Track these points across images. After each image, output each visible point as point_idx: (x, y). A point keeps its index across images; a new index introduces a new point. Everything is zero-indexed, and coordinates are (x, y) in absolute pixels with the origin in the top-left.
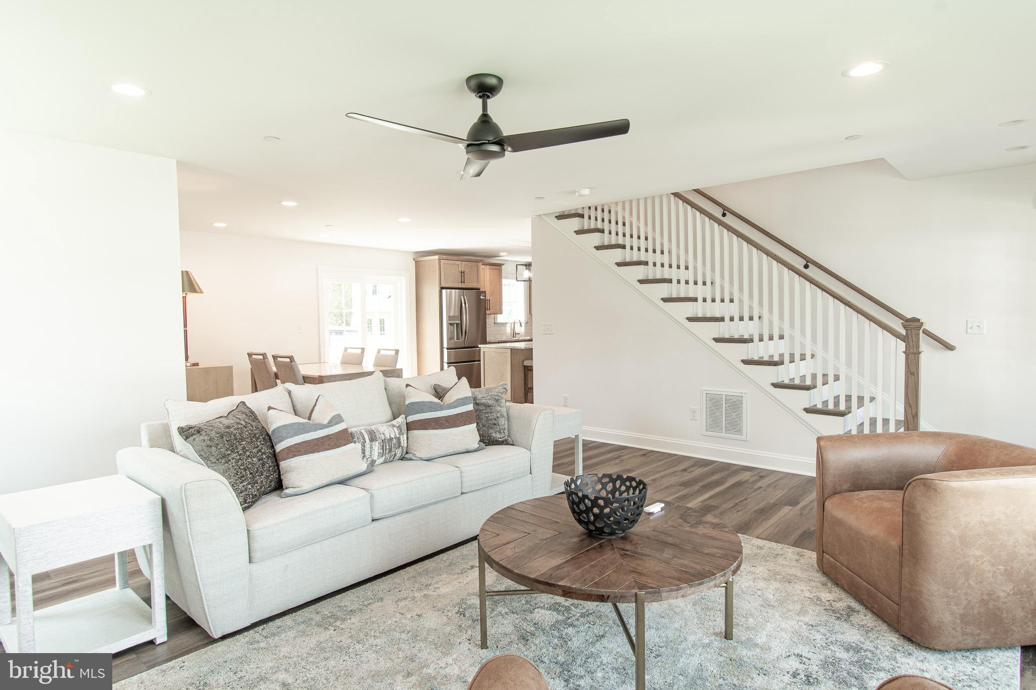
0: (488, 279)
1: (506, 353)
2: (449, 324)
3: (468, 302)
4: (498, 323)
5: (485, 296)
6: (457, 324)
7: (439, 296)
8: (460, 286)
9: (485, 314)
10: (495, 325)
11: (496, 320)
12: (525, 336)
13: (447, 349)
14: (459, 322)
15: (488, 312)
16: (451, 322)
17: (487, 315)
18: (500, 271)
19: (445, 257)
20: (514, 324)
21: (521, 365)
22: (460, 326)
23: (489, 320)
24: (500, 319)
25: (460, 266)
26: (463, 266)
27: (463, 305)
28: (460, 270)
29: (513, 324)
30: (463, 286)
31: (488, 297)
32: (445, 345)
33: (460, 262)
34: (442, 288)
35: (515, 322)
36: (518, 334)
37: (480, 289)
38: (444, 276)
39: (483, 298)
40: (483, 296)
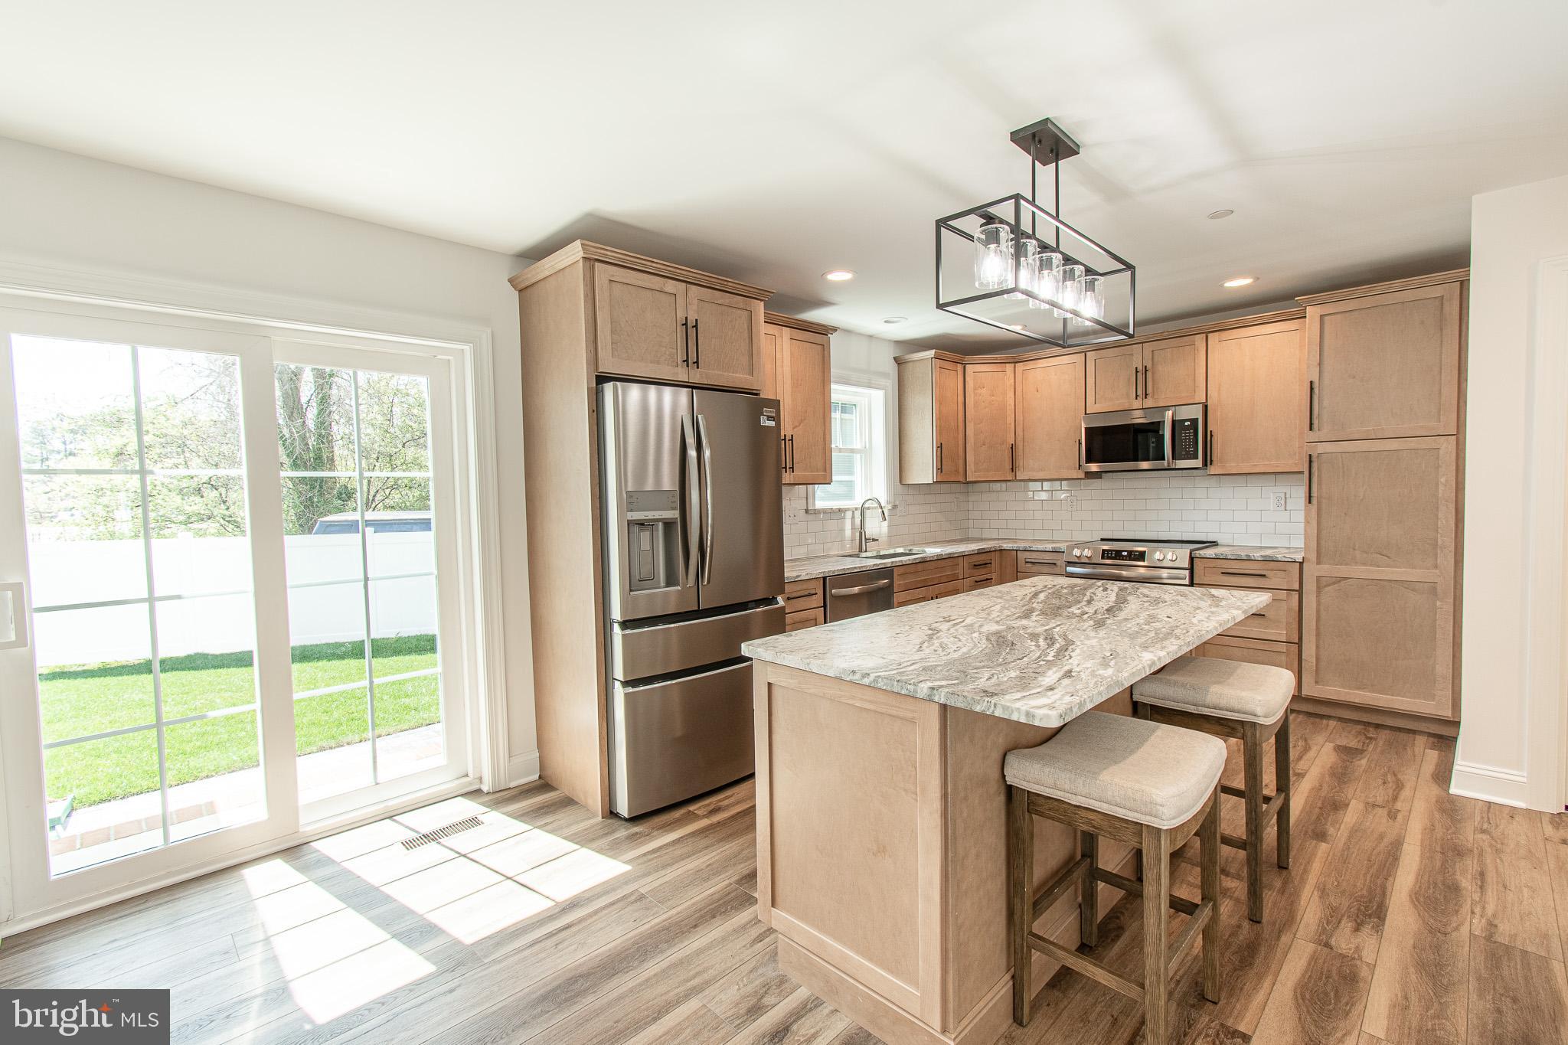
0: (787, 369)
1: (912, 721)
2: (630, 523)
3: (708, 435)
4: (817, 512)
5: (777, 418)
6: (668, 525)
7: (591, 411)
8: (682, 375)
9: (779, 485)
10: (811, 517)
11: (810, 501)
12: (891, 545)
13: (624, 625)
14: (675, 514)
15: (787, 477)
16: (640, 515)
17: (784, 488)
18: (824, 350)
19: (612, 254)
20: (862, 514)
21: (994, 786)
22: (676, 530)
23: (792, 504)
24: (823, 498)
25: (680, 301)
26: (692, 302)
27: (692, 453)
28: (681, 315)
29: (858, 514)
30: (696, 377)
31: (786, 430)
32: (617, 613)
33: (684, 284)
34: (601, 379)
35: (866, 506)
36: (874, 540)
37: (756, 394)
38: (613, 332)
39: (772, 424)
40: (769, 418)
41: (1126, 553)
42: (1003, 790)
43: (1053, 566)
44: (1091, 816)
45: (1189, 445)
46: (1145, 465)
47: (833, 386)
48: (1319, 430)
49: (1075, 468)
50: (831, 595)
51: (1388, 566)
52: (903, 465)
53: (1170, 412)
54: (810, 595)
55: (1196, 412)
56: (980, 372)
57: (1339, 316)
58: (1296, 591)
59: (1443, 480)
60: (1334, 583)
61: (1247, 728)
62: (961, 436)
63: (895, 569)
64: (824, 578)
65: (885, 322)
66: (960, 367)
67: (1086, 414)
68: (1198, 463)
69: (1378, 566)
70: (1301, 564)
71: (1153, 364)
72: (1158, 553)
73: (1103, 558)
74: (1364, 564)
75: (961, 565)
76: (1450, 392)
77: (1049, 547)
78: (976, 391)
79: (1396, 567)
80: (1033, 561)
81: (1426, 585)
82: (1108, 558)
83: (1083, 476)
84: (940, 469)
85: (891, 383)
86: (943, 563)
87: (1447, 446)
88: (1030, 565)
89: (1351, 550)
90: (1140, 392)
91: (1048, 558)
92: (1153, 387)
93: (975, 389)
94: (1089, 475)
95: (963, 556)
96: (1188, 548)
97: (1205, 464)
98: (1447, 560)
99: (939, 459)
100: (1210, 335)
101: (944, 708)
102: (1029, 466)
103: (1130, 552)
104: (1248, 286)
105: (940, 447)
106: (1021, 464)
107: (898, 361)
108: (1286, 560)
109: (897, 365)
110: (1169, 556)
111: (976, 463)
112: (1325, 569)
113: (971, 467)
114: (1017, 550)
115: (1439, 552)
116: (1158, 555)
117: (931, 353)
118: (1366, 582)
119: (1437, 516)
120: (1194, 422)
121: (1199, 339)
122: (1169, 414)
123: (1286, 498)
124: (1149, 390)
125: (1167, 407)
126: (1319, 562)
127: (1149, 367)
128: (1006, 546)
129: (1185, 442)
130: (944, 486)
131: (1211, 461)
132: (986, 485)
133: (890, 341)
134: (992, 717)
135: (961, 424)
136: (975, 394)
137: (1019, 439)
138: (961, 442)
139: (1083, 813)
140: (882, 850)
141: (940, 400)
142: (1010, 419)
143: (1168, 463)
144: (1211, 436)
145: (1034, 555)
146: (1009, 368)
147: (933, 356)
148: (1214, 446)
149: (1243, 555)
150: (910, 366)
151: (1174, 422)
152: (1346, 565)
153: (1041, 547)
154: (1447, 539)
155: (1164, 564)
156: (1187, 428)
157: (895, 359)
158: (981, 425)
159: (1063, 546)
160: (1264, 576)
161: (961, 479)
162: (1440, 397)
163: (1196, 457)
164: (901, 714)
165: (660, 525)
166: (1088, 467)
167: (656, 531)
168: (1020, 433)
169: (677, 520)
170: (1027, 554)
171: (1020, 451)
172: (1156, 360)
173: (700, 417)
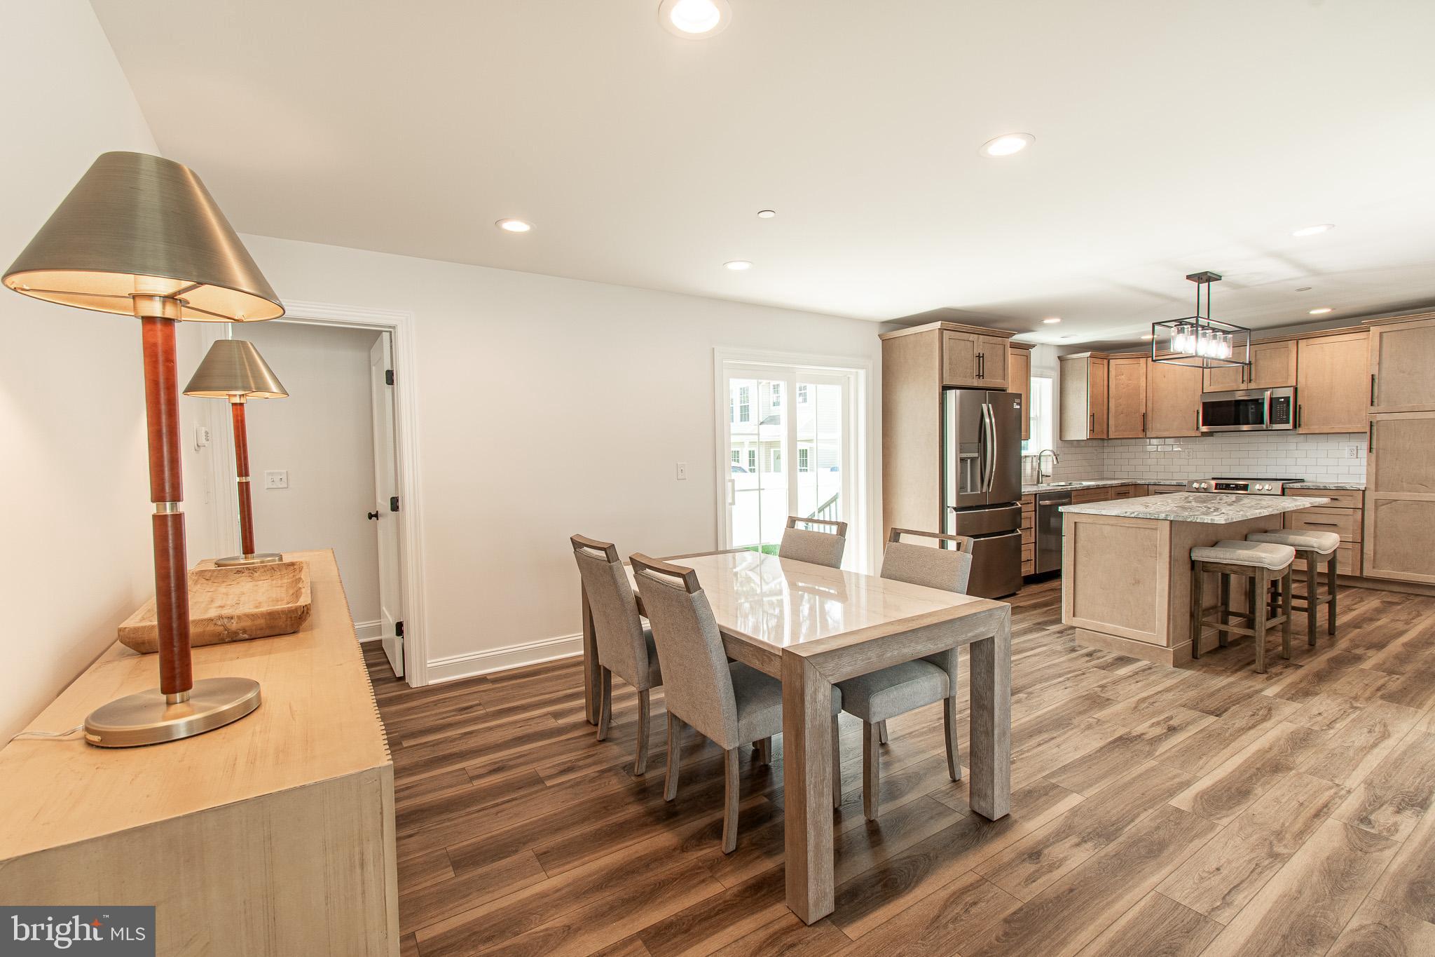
1: (1156, 529)
5: (1020, 404)
6: (973, 460)
7: (940, 404)
8: (976, 383)
9: (1020, 440)
13: (956, 508)
16: (964, 455)
18: (1028, 358)
19: (952, 325)
20: (1040, 458)
21: (1187, 560)
22: (977, 462)
25: (977, 344)
26: (980, 343)
27: (987, 420)
28: (977, 351)
29: (1035, 459)
30: (981, 383)
32: (952, 501)
33: (977, 335)
34: (945, 388)
35: (1042, 454)
36: (1047, 476)
37: (1004, 391)
38: (950, 364)
39: (1018, 407)
40: (1018, 404)
41: (1234, 486)
42: (1190, 562)
44: (1233, 567)
45: (1283, 414)
46: (1245, 427)
47: (1032, 379)
48: (1378, 405)
49: (1194, 429)
50: (1039, 504)
51: (1426, 492)
52: (1063, 427)
53: (1269, 392)
54: (1028, 503)
55: (1289, 393)
56: (1119, 365)
57: (1393, 333)
58: (1360, 509)
60: (1387, 504)
61: (1309, 553)
62: (1106, 407)
63: (1073, 492)
64: (1036, 495)
66: (1106, 361)
67: (1203, 393)
68: (1290, 426)
69: (1419, 492)
70: (1364, 491)
71: (1256, 359)
72: (1258, 485)
73: (1215, 489)
74: (1409, 491)
75: (1110, 492)
77: (1173, 482)
80: (1161, 491)
82: (1220, 489)
83: (1200, 435)
84: (1092, 430)
85: (1056, 374)
86: (1099, 491)
89: (1401, 482)
90: (1245, 378)
91: (1172, 489)
92: (1256, 375)
93: (1116, 376)
94: (1204, 434)
95: (1112, 487)
96: (1280, 483)
97: (1295, 426)
99: (1092, 424)
100: (1300, 341)
101: (1171, 521)
102: (1156, 426)
103: (1237, 485)
104: (1327, 313)
105: (1093, 416)
106: (1150, 427)
107: (1061, 359)
108: (1353, 489)
109: (1060, 362)
110: (1267, 487)
111: (1116, 426)
112: (1381, 494)
113: (1112, 429)
114: (1147, 485)
116: (1258, 487)
117: (1088, 354)
118: (1410, 502)
120: (1287, 399)
121: (1292, 344)
122: (1267, 394)
123: (1357, 450)
124: (1253, 377)
125: (1267, 389)
126: (1377, 490)
127: (1253, 361)
128: (1139, 482)
129: (1280, 412)
130: (1095, 443)
131: (1299, 425)
132: (1119, 441)
134: (1196, 522)
135: (1106, 400)
136: (1116, 379)
137: (1149, 409)
138: (1105, 412)
139: (1230, 567)
140: (1137, 582)
141: (1092, 385)
142: (1143, 396)
143: (1267, 426)
144: (1300, 408)
145: (1161, 488)
146: (1143, 361)
147: (1088, 356)
148: (1302, 415)
149: (1322, 486)
150: (1070, 362)
151: (1271, 399)
152: (1396, 491)
153: (1168, 483)
155: (1263, 492)
156: (1282, 403)
157: (1059, 357)
158: (1121, 400)
159: (1185, 482)
160: (1336, 499)
161: (1105, 437)
163: (1288, 423)
164: (1150, 527)
165: (969, 460)
166: (1204, 429)
167: (967, 463)
168: (1150, 405)
169: (978, 458)
170: (1156, 487)
171: (1149, 418)
172: (1258, 357)
173: (990, 405)
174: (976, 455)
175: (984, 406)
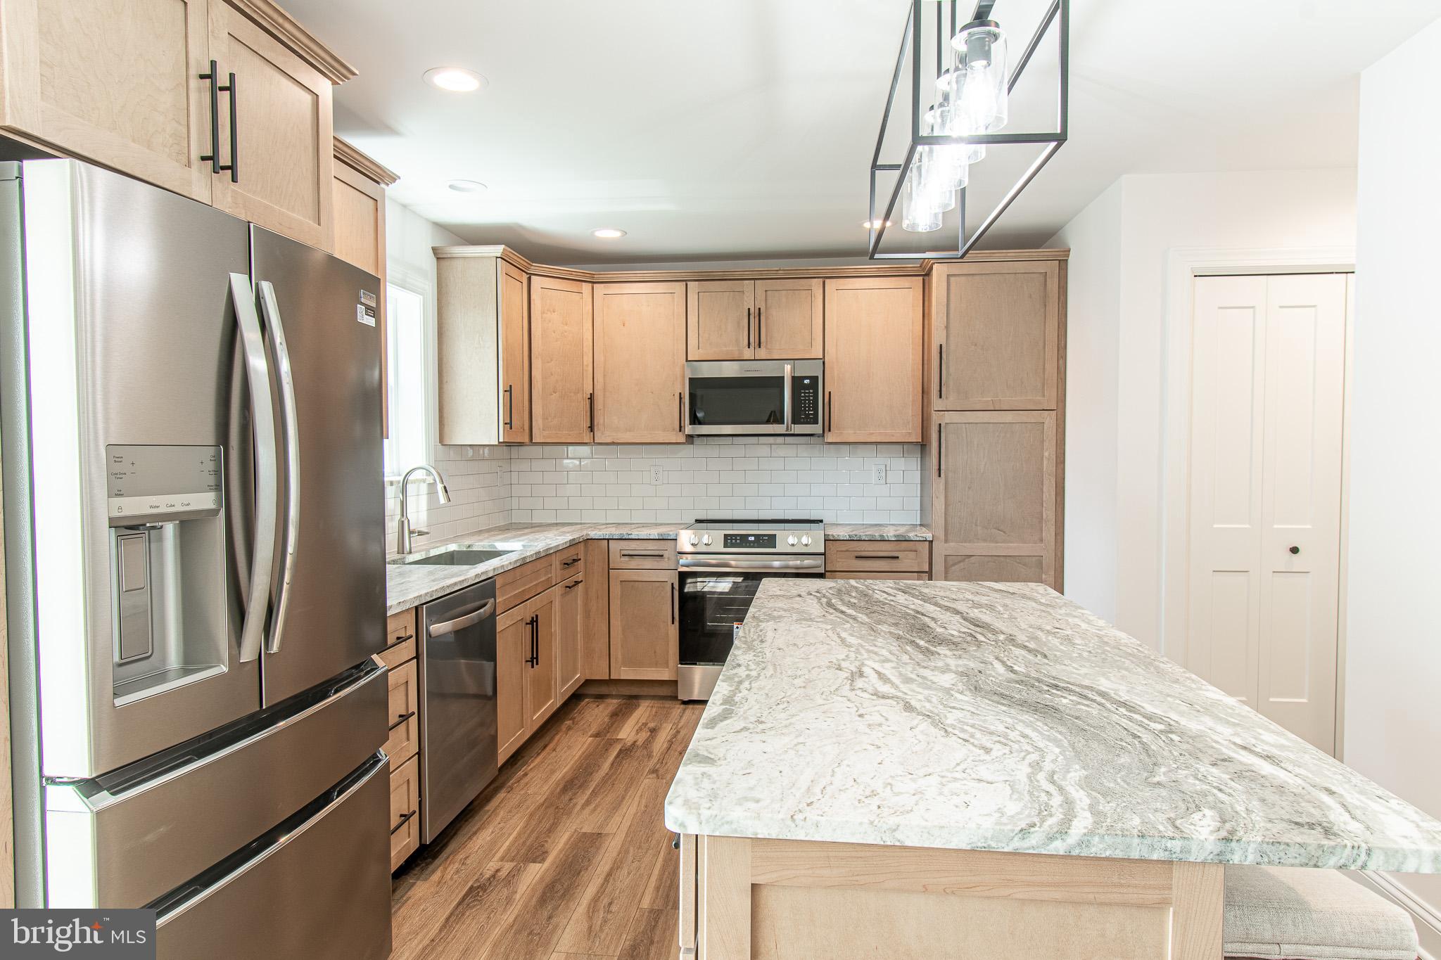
5: (377, 312)
14: (214, 500)
18: (378, 209)
20: (403, 491)
35: (411, 478)
36: (420, 533)
40: (369, 310)
41: (753, 538)
43: (657, 558)
45: (809, 407)
48: (946, 398)
49: (675, 430)
50: (427, 635)
51: (1004, 542)
52: (445, 415)
53: (791, 367)
54: (400, 640)
55: (815, 370)
56: (548, 290)
57: (963, 278)
58: (926, 572)
59: (1046, 454)
60: (960, 562)
62: (527, 377)
63: (497, 579)
64: (416, 607)
65: (451, 187)
66: (524, 278)
67: (687, 360)
68: (817, 428)
69: (997, 543)
70: (931, 542)
71: (766, 307)
72: (791, 537)
73: (725, 546)
74: (985, 540)
75: (554, 563)
76: (1051, 368)
77: (654, 533)
78: (545, 315)
79: (1011, 542)
80: (631, 553)
81: (1034, 559)
82: (733, 546)
83: (683, 440)
84: (509, 425)
85: (430, 287)
86: (539, 565)
87: (1049, 420)
88: (626, 559)
89: (974, 526)
90: (752, 339)
91: (651, 547)
92: (767, 336)
93: (543, 313)
94: (694, 440)
95: (557, 551)
96: (821, 529)
97: (823, 430)
98: (1049, 533)
99: (507, 412)
100: (827, 281)
105: (509, 391)
106: (601, 421)
107: (439, 255)
108: (918, 539)
109: (435, 259)
110: (802, 538)
111: (545, 418)
112: (953, 548)
113: (536, 422)
114: (608, 540)
115: (1044, 525)
116: (791, 539)
117: (498, 250)
118: (986, 559)
119: (1042, 490)
120: (814, 380)
121: (815, 285)
122: (789, 369)
123: (886, 471)
124: (764, 338)
125: (787, 361)
126: (946, 541)
127: (763, 311)
128: (594, 534)
129: (805, 404)
131: (831, 427)
133: (427, 220)
135: (526, 360)
136: (545, 318)
137: (598, 387)
138: (526, 387)
141: (506, 322)
142: (587, 359)
143: (788, 428)
144: (832, 398)
145: (633, 545)
146: (586, 288)
147: (499, 255)
148: (833, 408)
149: (877, 534)
150: (458, 265)
151: (794, 379)
152: (970, 542)
153: (644, 533)
154: (1049, 514)
156: (807, 387)
157: (434, 249)
158: (552, 364)
160: (896, 558)
161: (526, 439)
162: (1044, 374)
163: (816, 422)
164: (1132, 897)
165: (170, 529)
166: (689, 429)
167: (160, 539)
168: (599, 377)
169: (214, 513)
170: (623, 544)
171: (598, 405)
172: (769, 301)
173: (267, 287)
174: (205, 500)
175: (239, 282)
